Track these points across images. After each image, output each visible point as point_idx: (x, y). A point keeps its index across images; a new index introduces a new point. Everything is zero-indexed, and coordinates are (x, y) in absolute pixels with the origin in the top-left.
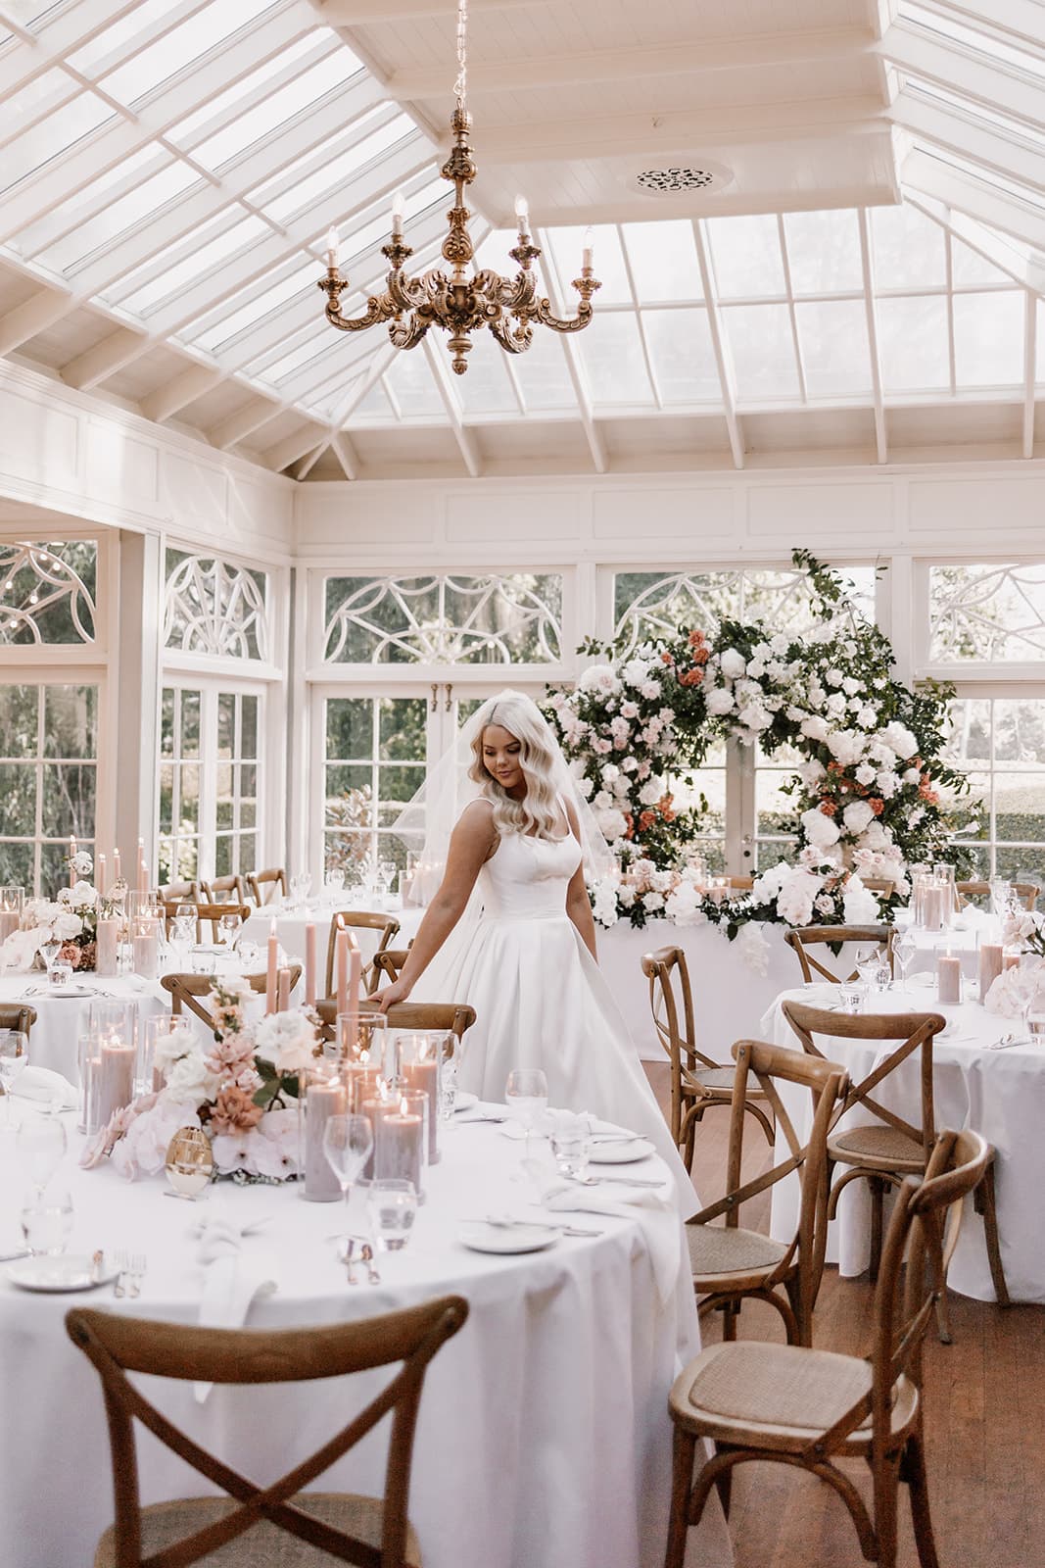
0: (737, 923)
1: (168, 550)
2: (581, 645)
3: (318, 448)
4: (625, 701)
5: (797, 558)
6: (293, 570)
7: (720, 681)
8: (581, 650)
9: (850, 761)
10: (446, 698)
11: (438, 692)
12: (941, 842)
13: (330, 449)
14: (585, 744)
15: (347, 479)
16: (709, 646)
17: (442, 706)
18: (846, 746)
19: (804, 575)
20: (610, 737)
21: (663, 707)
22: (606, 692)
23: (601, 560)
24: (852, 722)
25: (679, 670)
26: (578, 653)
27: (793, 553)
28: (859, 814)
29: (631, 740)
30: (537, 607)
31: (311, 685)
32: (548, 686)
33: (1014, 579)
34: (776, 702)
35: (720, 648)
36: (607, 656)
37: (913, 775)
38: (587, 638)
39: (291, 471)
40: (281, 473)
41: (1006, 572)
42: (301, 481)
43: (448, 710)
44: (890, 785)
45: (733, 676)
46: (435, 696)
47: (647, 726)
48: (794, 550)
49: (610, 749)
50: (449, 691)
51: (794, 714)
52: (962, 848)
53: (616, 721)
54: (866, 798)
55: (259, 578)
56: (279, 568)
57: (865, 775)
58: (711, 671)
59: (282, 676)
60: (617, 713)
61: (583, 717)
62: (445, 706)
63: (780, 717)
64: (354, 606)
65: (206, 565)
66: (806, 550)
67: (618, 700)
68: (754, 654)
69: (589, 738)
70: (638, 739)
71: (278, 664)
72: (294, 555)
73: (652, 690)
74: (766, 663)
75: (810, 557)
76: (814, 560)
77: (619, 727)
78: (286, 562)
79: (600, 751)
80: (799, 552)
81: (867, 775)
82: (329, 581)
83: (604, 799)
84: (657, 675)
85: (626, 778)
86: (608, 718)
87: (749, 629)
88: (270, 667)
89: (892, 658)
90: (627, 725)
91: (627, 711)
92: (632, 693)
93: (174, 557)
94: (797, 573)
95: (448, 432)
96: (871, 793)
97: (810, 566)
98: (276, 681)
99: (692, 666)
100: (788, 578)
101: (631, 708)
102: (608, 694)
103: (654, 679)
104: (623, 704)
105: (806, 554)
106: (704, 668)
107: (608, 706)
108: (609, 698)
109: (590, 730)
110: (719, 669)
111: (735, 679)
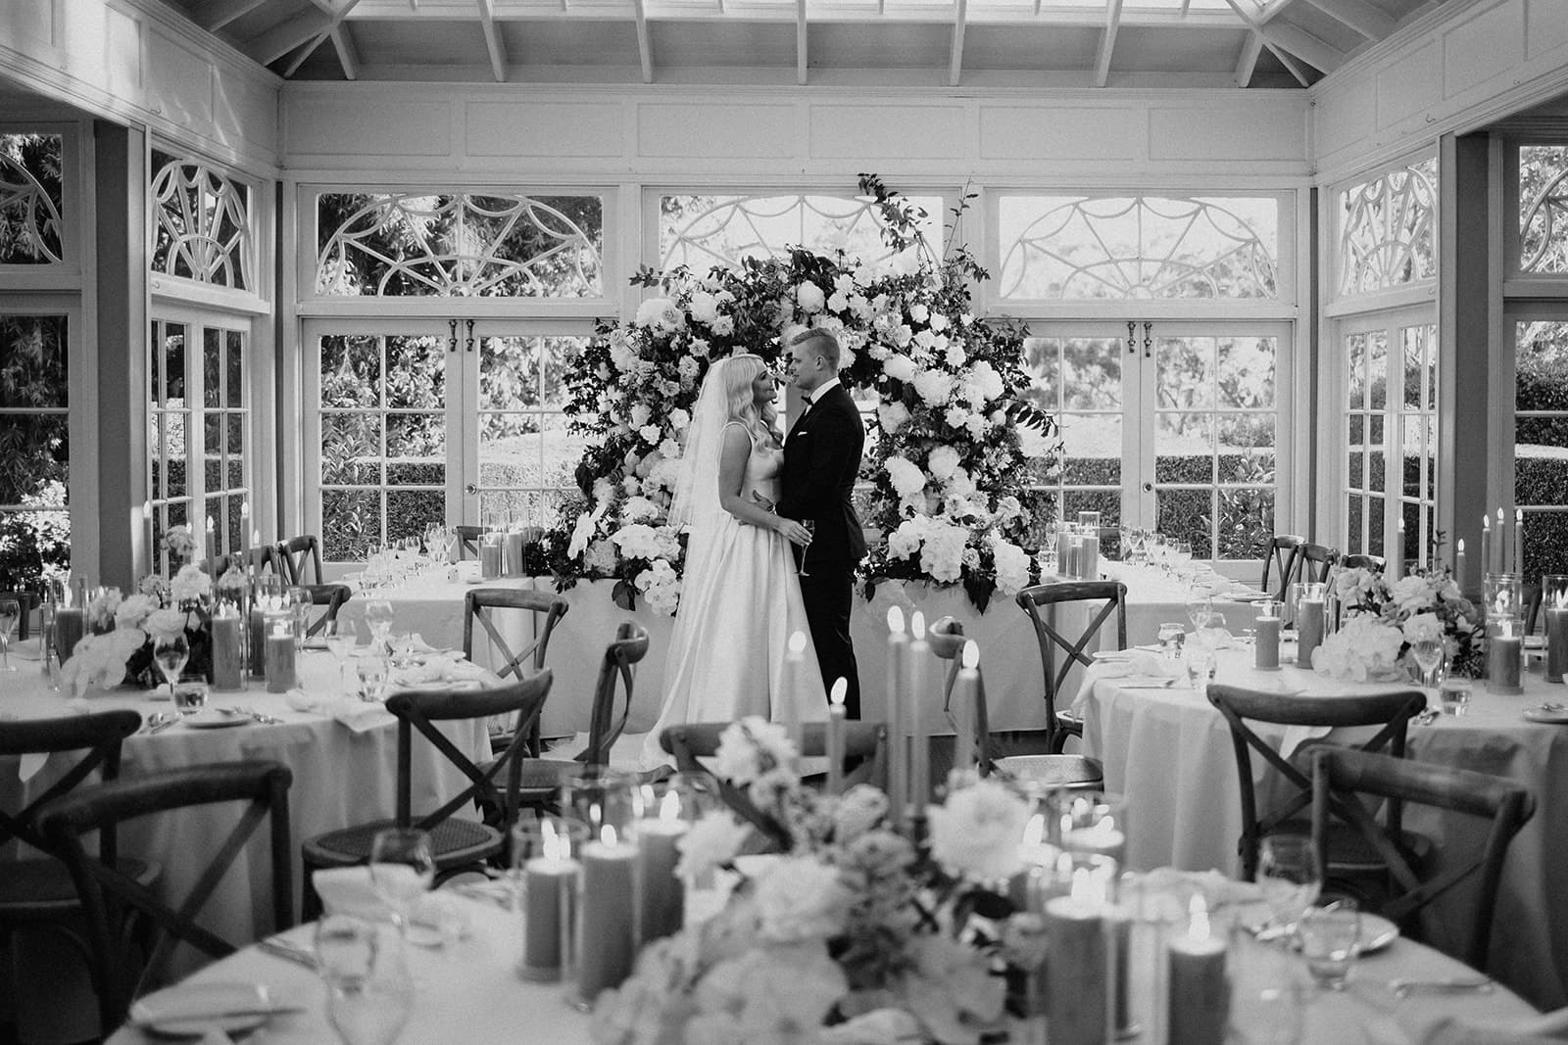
0: (874, 581)
1: (154, 152)
2: (635, 275)
3: (314, 39)
4: (693, 337)
5: (864, 185)
6: (279, 185)
7: (798, 315)
8: (635, 281)
9: (937, 402)
10: (466, 335)
11: (457, 328)
12: (1024, 487)
13: (328, 42)
14: (648, 386)
15: (346, 79)
16: (784, 277)
17: (462, 345)
18: (934, 387)
19: (870, 204)
20: (676, 378)
21: (737, 344)
22: (669, 327)
23: (647, 180)
24: (940, 361)
25: (751, 304)
26: (632, 283)
27: (860, 178)
28: (945, 461)
30: (571, 231)
31: (302, 320)
32: (598, 321)
33: (1084, 213)
34: (860, 339)
35: (796, 280)
36: (664, 288)
37: (1000, 417)
38: (641, 267)
39: (278, 67)
40: (268, 67)
41: (1076, 205)
42: (287, 79)
43: (469, 349)
44: (978, 427)
45: (812, 310)
48: (861, 175)
49: (676, 391)
50: (471, 328)
51: (878, 352)
52: (1041, 493)
53: (684, 361)
54: (951, 443)
55: (241, 191)
56: (263, 181)
57: (955, 418)
58: (786, 305)
59: (268, 308)
61: (645, 356)
62: (466, 346)
63: (862, 354)
64: (352, 229)
65: (189, 172)
66: (874, 176)
67: (683, 336)
68: (836, 286)
69: (653, 379)
71: (264, 296)
72: (281, 167)
73: (723, 325)
74: (848, 297)
75: (878, 184)
76: (881, 187)
77: (687, 367)
78: (271, 174)
79: (665, 394)
80: (866, 178)
81: (959, 417)
82: (321, 199)
83: (669, 448)
84: (726, 309)
86: (674, 357)
87: (822, 259)
88: (256, 299)
89: (967, 293)
90: (696, 365)
91: (697, 348)
92: (699, 328)
93: (159, 160)
94: (864, 202)
95: (476, 26)
96: (958, 437)
97: (877, 194)
98: (261, 315)
99: (764, 299)
100: (852, 206)
101: (700, 346)
102: (672, 330)
103: (724, 313)
104: (691, 341)
105: (874, 180)
106: (778, 301)
107: (673, 345)
108: (673, 334)
109: (655, 372)
110: (795, 302)
111: (813, 314)
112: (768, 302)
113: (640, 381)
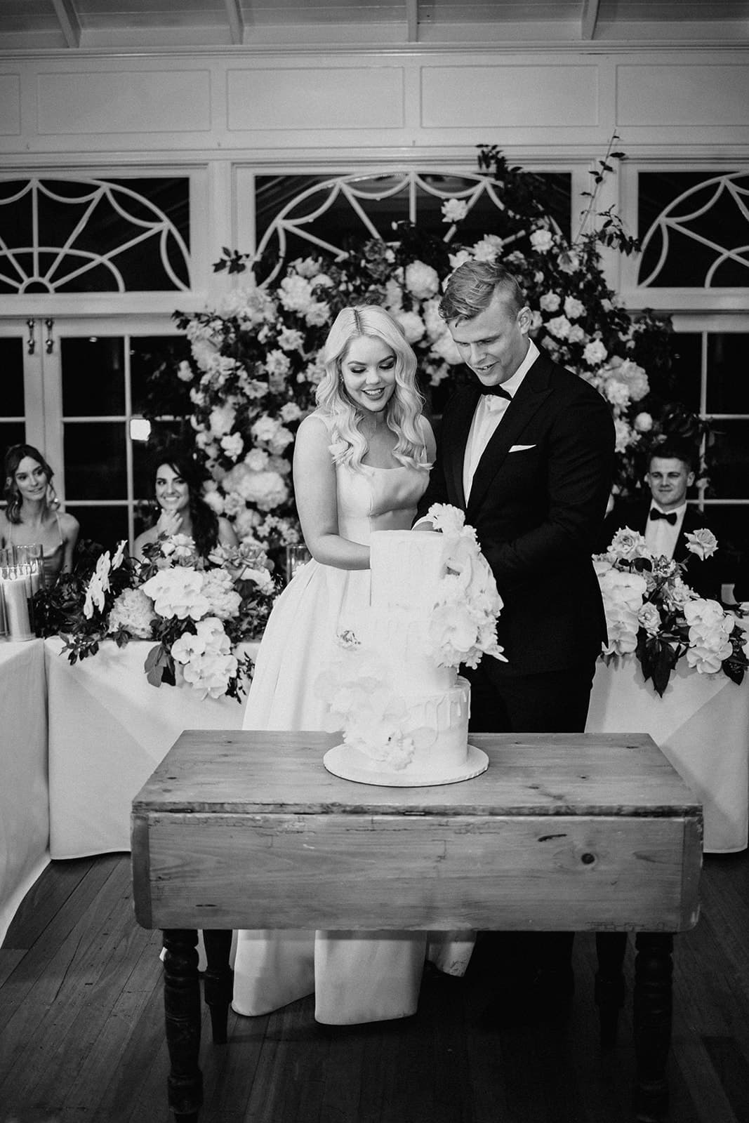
2: (218, 261)
4: (284, 328)
5: (485, 156)
7: (407, 301)
8: (219, 267)
10: (45, 336)
11: (35, 328)
14: (231, 386)
16: (389, 257)
17: (40, 347)
19: (490, 176)
20: (265, 378)
22: (259, 318)
23: (240, 157)
25: (352, 288)
26: (216, 270)
29: (291, 380)
32: (178, 314)
38: (226, 251)
43: (49, 351)
45: (423, 295)
46: (31, 334)
47: (313, 361)
48: (481, 146)
49: (265, 392)
50: (49, 326)
53: (272, 356)
60: (273, 344)
61: (226, 351)
62: (45, 346)
66: (494, 147)
67: (273, 327)
69: (237, 378)
70: (301, 378)
73: (317, 313)
75: (500, 156)
76: (504, 159)
77: (276, 363)
79: (252, 395)
80: (487, 149)
85: (286, 430)
86: (262, 352)
90: (286, 361)
91: (287, 340)
92: (291, 319)
97: (499, 166)
101: (292, 338)
102: (261, 320)
103: (319, 300)
104: (280, 333)
105: (494, 152)
106: (383, 284)
107: (261, 337)
108: (261, 325)
109: (237, 368)
110: (404, 286)
111: (425, 300)
112: (372, 287)
113: (222, 381)
